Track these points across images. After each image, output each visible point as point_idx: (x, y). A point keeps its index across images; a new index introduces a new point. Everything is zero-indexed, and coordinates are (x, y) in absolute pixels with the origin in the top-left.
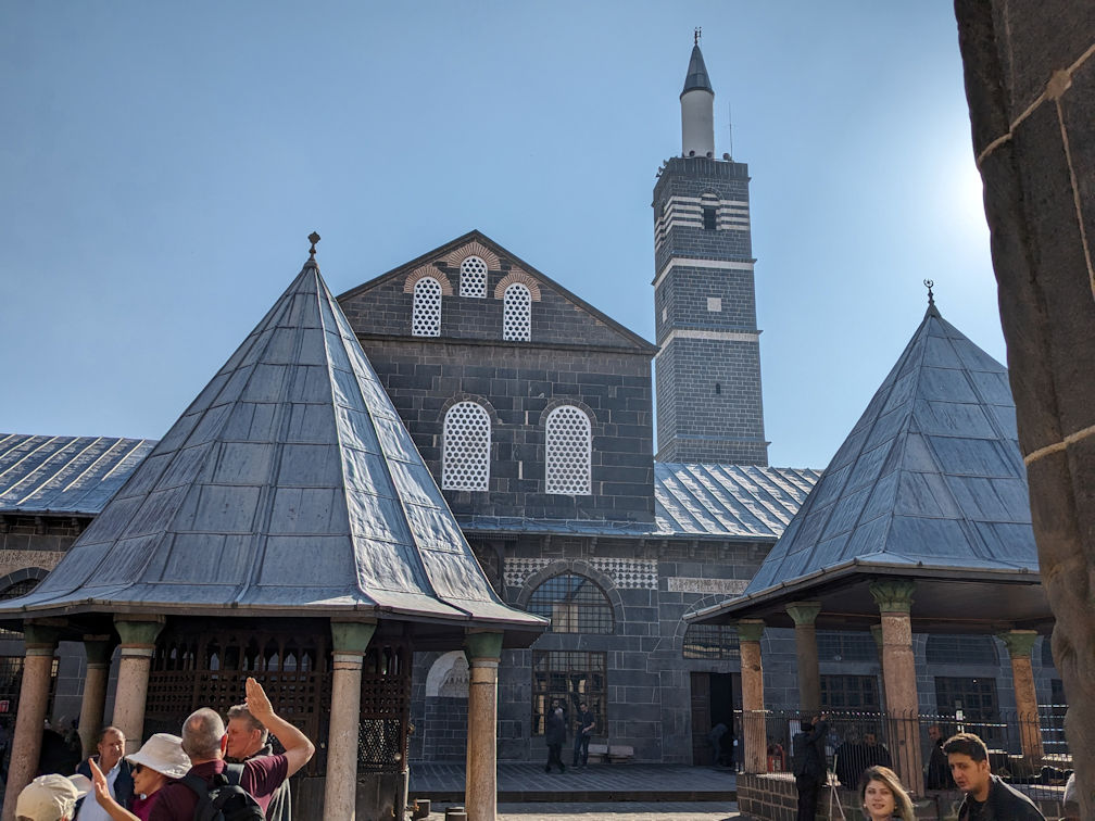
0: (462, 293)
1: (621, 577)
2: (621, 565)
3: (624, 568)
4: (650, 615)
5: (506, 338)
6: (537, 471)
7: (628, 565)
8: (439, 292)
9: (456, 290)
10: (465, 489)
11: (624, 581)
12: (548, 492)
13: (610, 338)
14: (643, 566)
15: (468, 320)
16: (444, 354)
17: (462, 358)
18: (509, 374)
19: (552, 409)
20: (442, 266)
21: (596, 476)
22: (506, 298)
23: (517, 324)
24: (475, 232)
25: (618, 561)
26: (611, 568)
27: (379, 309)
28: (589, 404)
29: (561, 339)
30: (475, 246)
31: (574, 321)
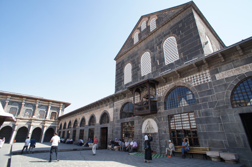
4: (211, 92)
7: (196, 76)
14: (203, 74)
26: (190, 80)
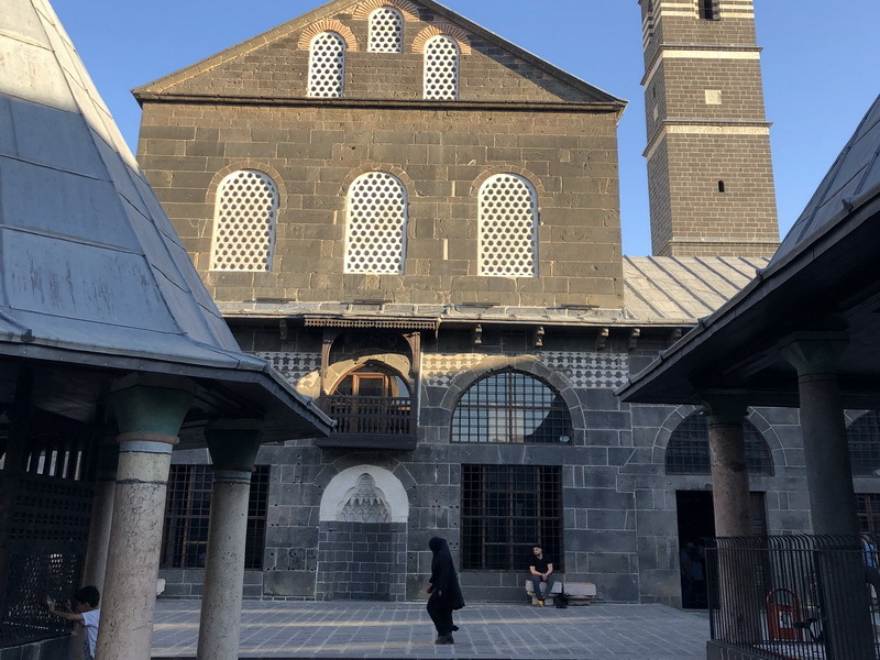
0: (372, 48)
1: (579, 374)
2: (579, 360)
3: (583, 363)
4: (619, 420)
5: (425, 96)
6: (466, 250)
7: (589, 360)
8: (342, 48)
9: (364, 46)
10: (375, 272)
11: (583, 379)
12: (481, 275)
14: (608, 361)
15: (380, 79)
16: (347, 118)
17: (370, 122)
18: (431, 139)
19: (485, 178)
20: (344, 19)
21: (547, 253)
22: (427, 53)
23: (440, 82)
25: (575, 355)
26: (565, 363)
27: (267, 69)
28: (537, 170)
29: (497, 97)
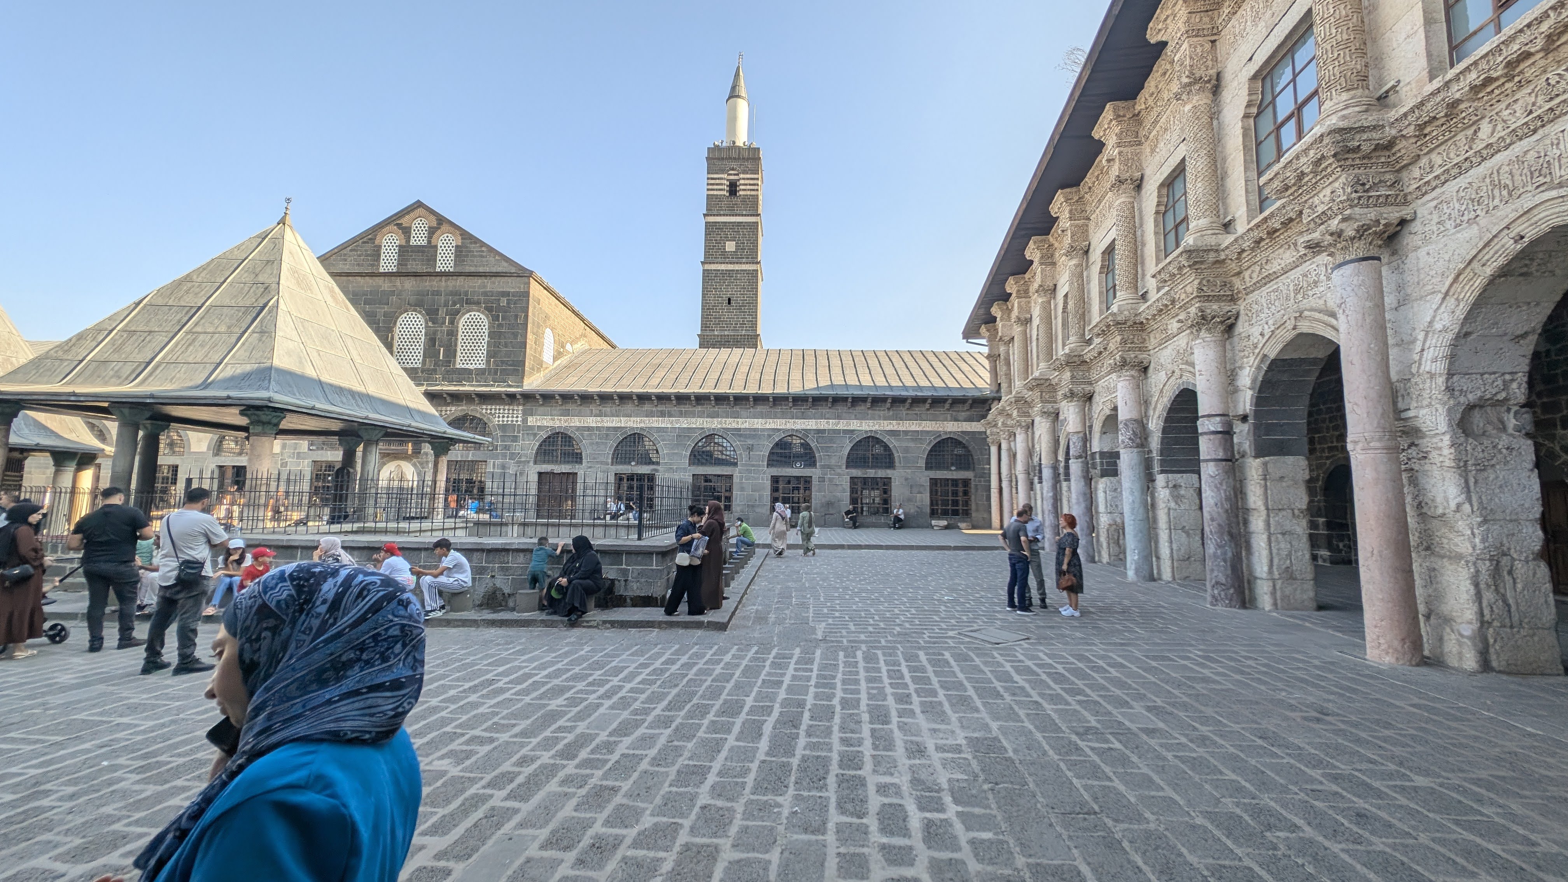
0: (413, 242)
1: (499, 417)
2: (499, 410)
3: (501, 411)
4: (515, 439)
5: (438, 270)
6: (451, 353)
7: (504, 410)
8: (398, 243)
9: (408, 241)
12: (458, 366)
13: (503, 267)
15: (414, 260)
16: (398, 282)
17: (409, 284)
18: (438, 293)
19: (464, 314)
20: (399, 226)
21: (490, 355)
22: (440, 244)
23: (445, 261)
24: (418, 201)
25: (498, 407)
26: (493, 412)
27: (360, 256)
28: (489, 309)
29: (473, 269)
30: (421, 211)
31: (482, 256)
